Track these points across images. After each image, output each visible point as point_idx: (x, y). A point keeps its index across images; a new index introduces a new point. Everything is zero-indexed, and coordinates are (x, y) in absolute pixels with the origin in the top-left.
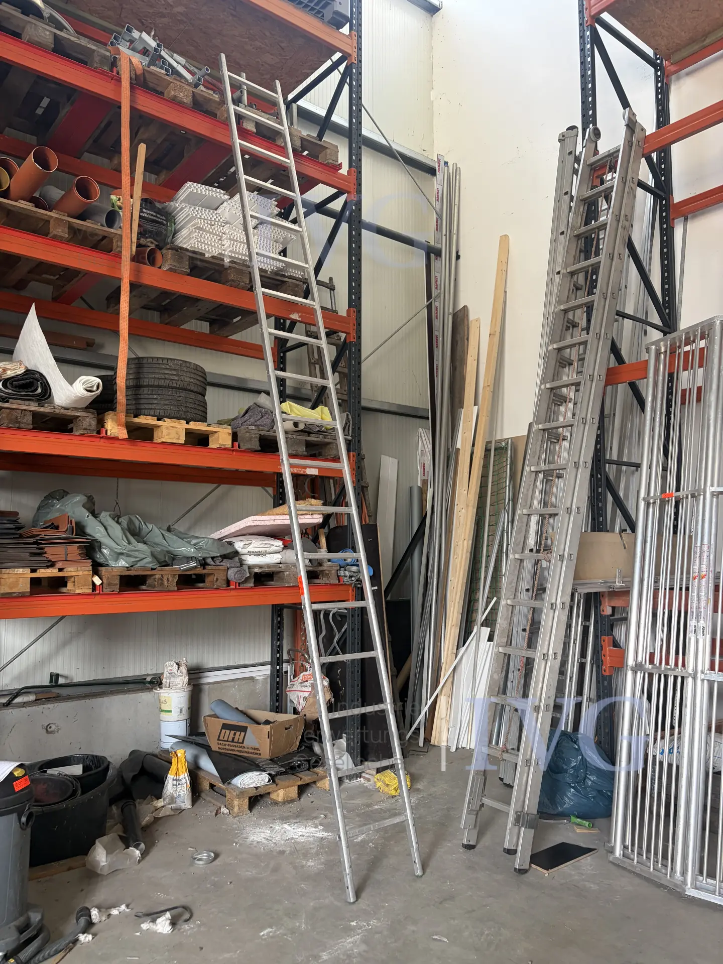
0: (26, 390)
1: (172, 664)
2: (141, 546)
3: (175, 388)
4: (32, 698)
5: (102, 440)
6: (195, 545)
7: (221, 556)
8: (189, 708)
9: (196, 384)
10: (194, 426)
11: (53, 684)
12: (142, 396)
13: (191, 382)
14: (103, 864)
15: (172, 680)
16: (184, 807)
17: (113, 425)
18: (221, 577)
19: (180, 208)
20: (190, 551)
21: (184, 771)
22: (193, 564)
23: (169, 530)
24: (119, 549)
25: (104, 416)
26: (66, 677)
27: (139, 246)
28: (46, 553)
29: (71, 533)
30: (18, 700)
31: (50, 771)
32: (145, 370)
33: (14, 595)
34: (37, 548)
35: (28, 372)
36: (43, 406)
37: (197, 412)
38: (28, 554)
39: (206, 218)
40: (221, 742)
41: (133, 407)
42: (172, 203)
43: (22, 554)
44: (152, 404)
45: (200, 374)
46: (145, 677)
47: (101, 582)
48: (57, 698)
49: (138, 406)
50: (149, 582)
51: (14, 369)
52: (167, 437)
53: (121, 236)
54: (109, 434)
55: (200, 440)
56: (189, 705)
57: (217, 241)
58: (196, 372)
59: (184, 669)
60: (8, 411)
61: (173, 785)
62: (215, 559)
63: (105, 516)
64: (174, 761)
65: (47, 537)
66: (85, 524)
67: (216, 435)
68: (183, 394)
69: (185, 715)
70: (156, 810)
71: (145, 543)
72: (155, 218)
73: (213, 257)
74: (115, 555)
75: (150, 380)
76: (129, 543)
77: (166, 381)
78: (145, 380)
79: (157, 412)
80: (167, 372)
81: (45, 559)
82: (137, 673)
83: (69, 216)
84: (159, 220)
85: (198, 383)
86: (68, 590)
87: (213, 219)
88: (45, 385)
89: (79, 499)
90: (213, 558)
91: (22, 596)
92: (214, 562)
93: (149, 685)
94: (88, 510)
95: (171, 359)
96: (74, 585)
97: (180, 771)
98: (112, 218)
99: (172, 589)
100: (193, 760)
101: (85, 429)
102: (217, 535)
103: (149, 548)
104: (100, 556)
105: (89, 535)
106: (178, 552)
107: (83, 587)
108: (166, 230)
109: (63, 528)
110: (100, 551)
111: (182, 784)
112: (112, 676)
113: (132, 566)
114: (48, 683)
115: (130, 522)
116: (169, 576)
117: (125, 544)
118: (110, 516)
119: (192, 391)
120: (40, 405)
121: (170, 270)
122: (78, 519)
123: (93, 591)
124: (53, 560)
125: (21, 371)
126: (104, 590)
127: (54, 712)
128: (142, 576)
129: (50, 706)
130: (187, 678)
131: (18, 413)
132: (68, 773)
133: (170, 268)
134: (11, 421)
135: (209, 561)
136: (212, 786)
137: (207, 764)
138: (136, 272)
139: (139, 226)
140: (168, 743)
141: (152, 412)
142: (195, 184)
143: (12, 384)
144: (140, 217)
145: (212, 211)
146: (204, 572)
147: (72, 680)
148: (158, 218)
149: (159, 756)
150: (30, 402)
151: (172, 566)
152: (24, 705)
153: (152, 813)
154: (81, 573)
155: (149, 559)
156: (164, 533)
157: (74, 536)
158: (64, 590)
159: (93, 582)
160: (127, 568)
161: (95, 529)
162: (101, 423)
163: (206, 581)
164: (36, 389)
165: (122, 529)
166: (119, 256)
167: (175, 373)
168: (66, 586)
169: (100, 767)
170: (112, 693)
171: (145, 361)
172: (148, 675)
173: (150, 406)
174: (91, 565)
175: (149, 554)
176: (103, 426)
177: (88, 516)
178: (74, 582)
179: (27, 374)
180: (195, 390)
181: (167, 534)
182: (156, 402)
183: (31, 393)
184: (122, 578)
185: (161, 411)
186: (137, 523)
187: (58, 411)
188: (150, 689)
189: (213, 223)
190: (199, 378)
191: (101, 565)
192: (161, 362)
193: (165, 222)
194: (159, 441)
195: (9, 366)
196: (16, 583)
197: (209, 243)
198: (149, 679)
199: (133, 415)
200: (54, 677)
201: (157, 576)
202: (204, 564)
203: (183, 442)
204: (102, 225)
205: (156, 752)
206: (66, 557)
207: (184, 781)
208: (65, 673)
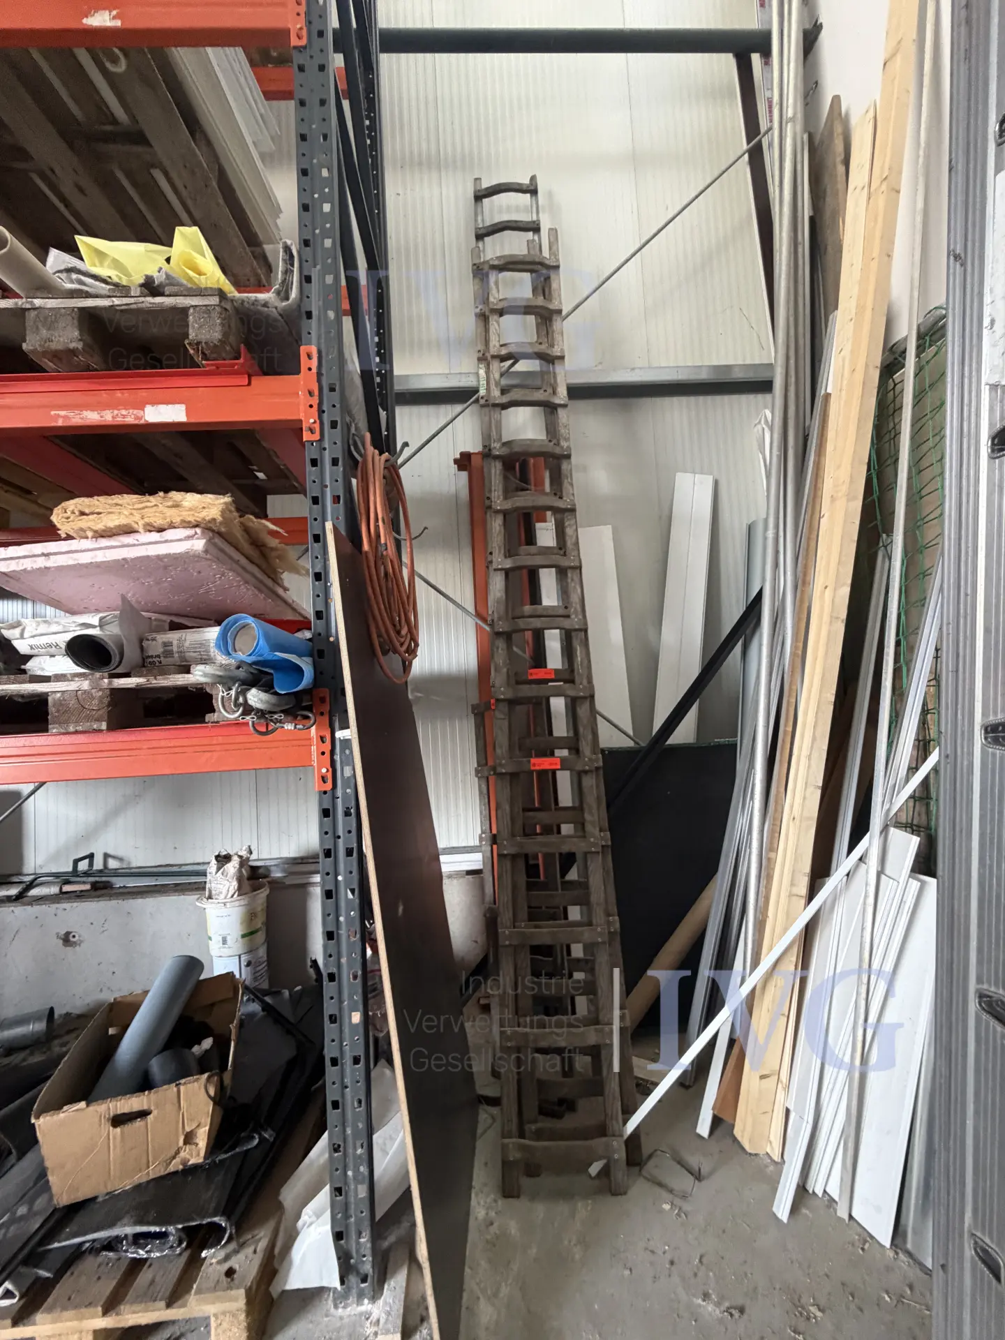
4: (54, 890)
8: (244, 936)
30: (34, 892)
56: (245, 929)
59: (234, 868)
69: (234, 946)
152: (38, 900)
208: (119, 853)
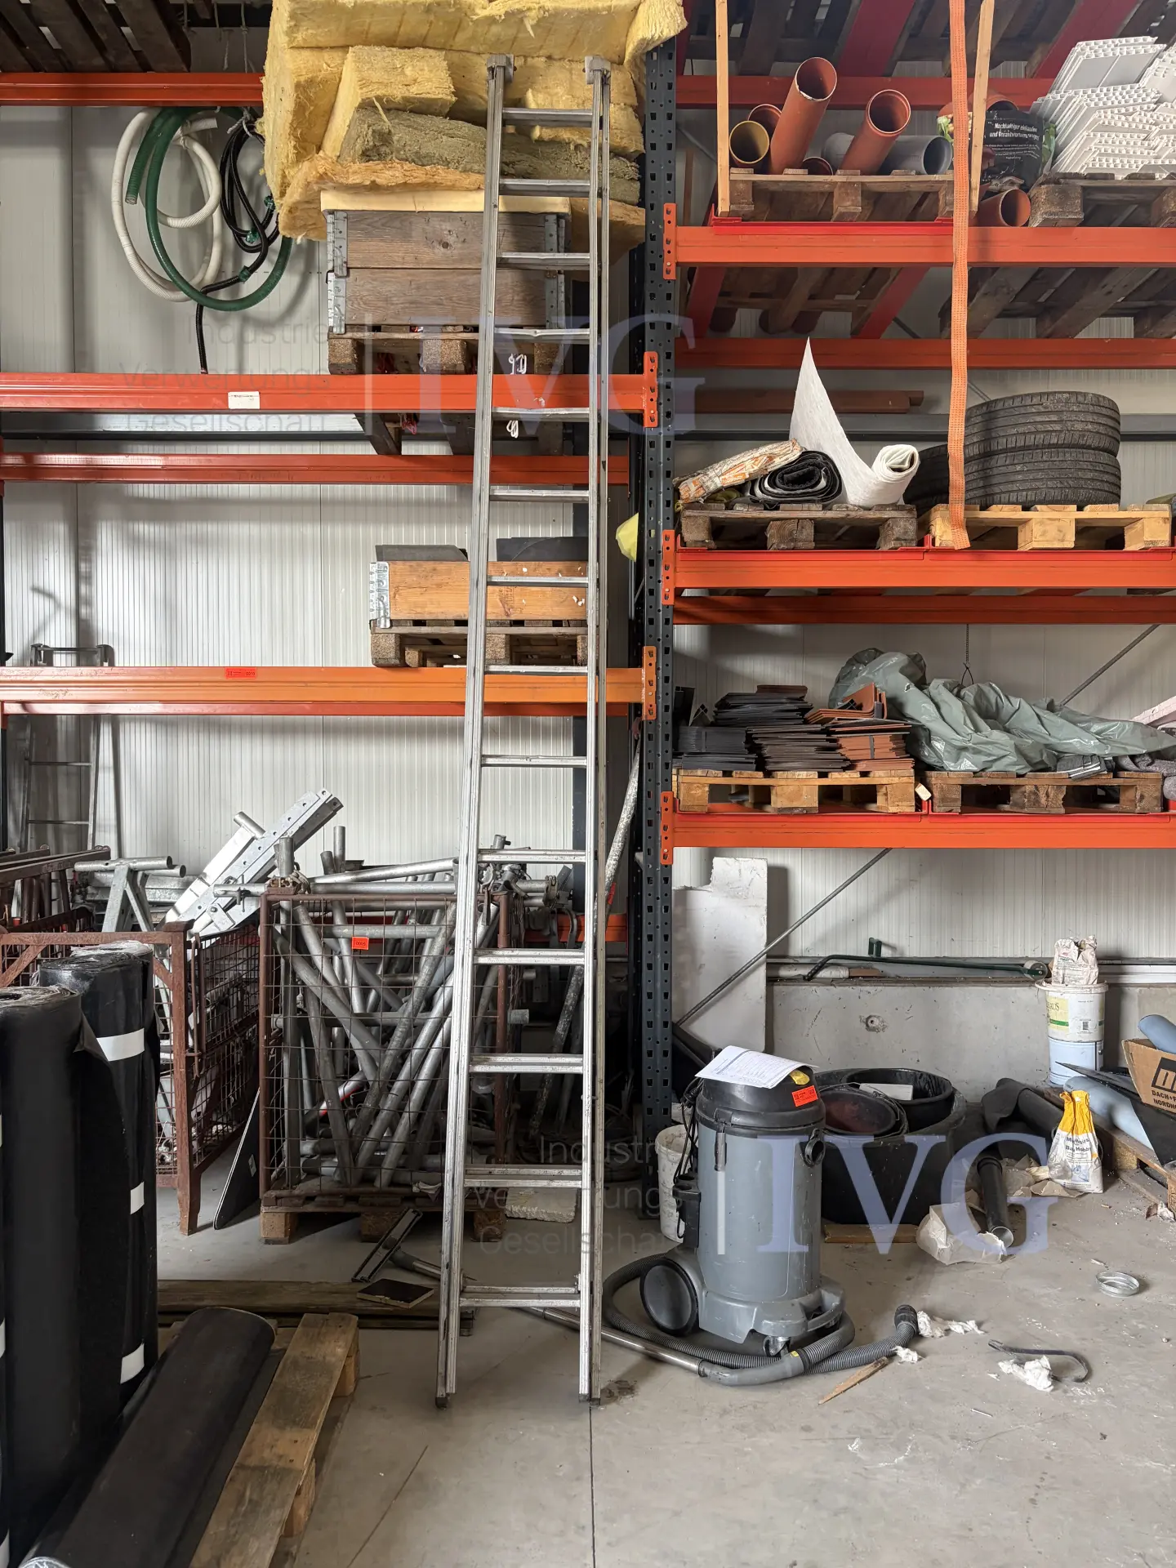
0: (803, 486)
1: (1067, 944)
2: (998, 735)
3: (1056, 446)
4: (843, 973)
5: (926, 555)
6: (1098, 733)
7: (1150, 754)
8: (1100, 1024)
9: (1098, 433)
10: (1096, 512)
11: (874, 956)
12: (995, 471)
13: (1089, 431)
14: (940, 1246)
15: (1067, 972)
16: (1087, 1189)
17: (943, 529)
18: (1151, 792)
19: (1064, 100)
20: (1090, 745)
21: (1087, 1128)
22: (1094, 768)
23: (1051, 708)
24: (958, 741)
25: (930, 514)
26: (893, 948)
27: (986, 194)
28: (840, 747)
29: (880, 714)
30: (824, 974)
31: (864, 1087)
32: (1001, 422)
33: (796, 811)
34: (827, 740)
35: (806, 455)
36: (830, 510)
37: (1098, 485)
38: (813, 749)
39: (1116, 103)
40: (1157, 1090)
41: (980, 493)
42: (1049, 96)
43: (806, 749)
44: (1012, 482)
45: (1104, 411)
46: (1022, 962)
47: (929, 795)
48: (882, 979)
49: (989, 491)
50: (1015, 797)
51: (785, 454)
52: (1041, 539)
53: (951, 183)
54: (937, 544)
55: (1109, 538)
56: (1101, 1017)
57: (1139, 144)
58: (1097, 409)
59: (1089, 955)
60: (778, 523)
61: (1067, 1147)
62: (1137, 760)
63: (937, 687)
64: (1068, 1107)
65: (842, 722)
66: (903, 699)
67: (1138, 525)
68: (1070, 455)
69: (1094, 1033)
70: (1036, 1182)
71: (1007, 731)
72: (1016, 135)
73: (1131, 177)
74: (954, 752)
75: (1009, 440)
76: (977, 730)
77: (1038, 436)
78: (1000, 440)
79: (1022, 497)
80: (1038, 419)
81: (839, 756)
82: (1009, 954)
83: (863, 173)
84: (1025, 136)
85: (1102, 429)
86: (878, 807)
87: (1131, 102)
88: (832, 472)
89: (896, 660)
90: (1133, 758)
91: (807, 813)
92: (1136, 764)
93: (1028, 976)
94: (910, 677)
95: (1048, 394)
96: (887, 800)
97: (1080, 1124)
98: (934, 157)
99: (1054, 811)
100: (1105, 1111)
101: (897, 539)
102: (1146, 717)
103: (1011, 739)
104: (929, 753)
105: (912, 719)
106: (1066, 747)
107: (900, 803)
108: (1040, 152)
109: (868, 708)
110: (929, 744)
111: (1083, 1150)
112: (967, 955)
113: (983, 770)
114: (865, 954)
115: (981, 694)
116: (1049, 788)
117: (970, 731)
118: (945, 685)
119: (1089, 447)
120: (824, 508)
121: (1046, 223)
122: (891, 694)
123: (916, 810)
124: (851, 758)
125: (795, 455)
126: (936, 808)
127: (877, 999)
128: (1002, 786)
129: (868, 988)
130: (1096, 970)
131: (792, 526)
132: (888, 1095)
133: (1045, 220)
134: (782, 539)
135: (1126, 762)
136: (1142, 1165)
137: (1129, 1122)
138: (981, 244)
139: (985, 156)
140: (1062, 1077)
141: (1013, 497)
142: (1092, 43)
143: (782, 478)
144: (987, 141)
145: (1128, 87)
146: (1116, 782)
147: (902, 953)
148: (1023, 132)
149: (1046, 1095)
150: (811, 505)
151: (1055, 771)
152: (833, 982)
153: (1029, 1185)
154: (896, 780)
155: (1012, 758)
156: (1040, 713)
157: (885, 720)
158: (872, 807)
159: (916, 795)
160: (975, 773)
161: (919, 708)
162: (924, 527)
163: (1122, 798)
164: (818, 482)
165: (965, 707)
166: (949, 222)
167: (1054, 418)
168: (875, 801)
169: (941, 1093)
170: (966, 981)
171: (1000, 406)
172: (1027, 959)
173: (1009, 487)
174: (913, 768)
175: (1013, 751)
176: (929, 532)
177: (908, 688)
178: (886, 794)
179: (803, 460)
180: (1095, 444)
181: (1047, 716)
182: (1020, 477)
183: (810, 490)
184: (966, 790)
185: (1029, 493)
186: (992, 697)
187: (853, 514)
188: (1031, 983)
189: (1131, 110)
190: (1103, 420)
191: (932, 768)
192: (1028, 402)
193: (1036, 137)
194: (1028, 548)
195: (776, 451)
196: (798, 794)
197: (1124, 152)
198: (1028, 965)
199: (978, 507)
200: (875, 946)
201: (1028, 789)
202: (1115, 768)
203: (1072, 545)
204: (919, 173)
205: (1042, 1087)
206: (873, 754)
207: (1086, 1145)
208: (893, 941)
